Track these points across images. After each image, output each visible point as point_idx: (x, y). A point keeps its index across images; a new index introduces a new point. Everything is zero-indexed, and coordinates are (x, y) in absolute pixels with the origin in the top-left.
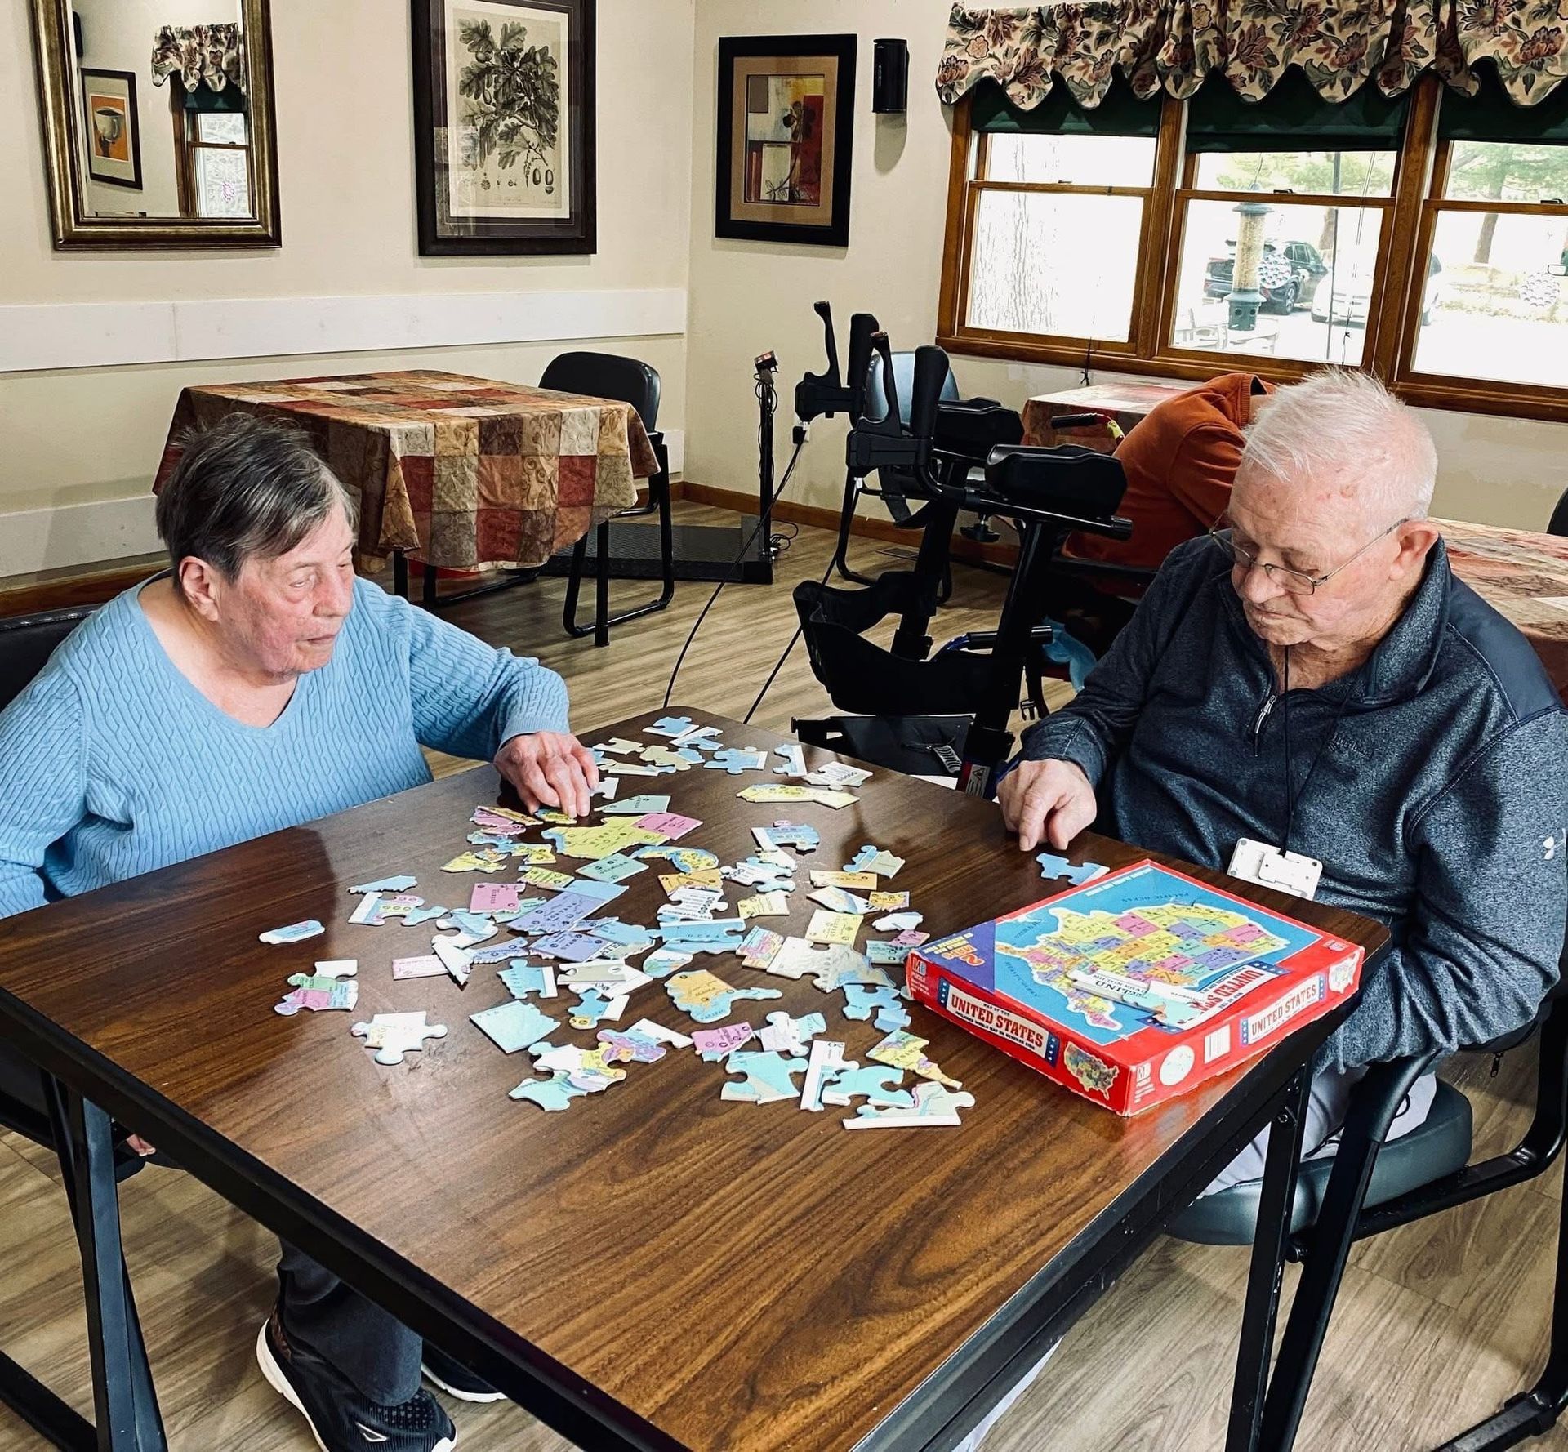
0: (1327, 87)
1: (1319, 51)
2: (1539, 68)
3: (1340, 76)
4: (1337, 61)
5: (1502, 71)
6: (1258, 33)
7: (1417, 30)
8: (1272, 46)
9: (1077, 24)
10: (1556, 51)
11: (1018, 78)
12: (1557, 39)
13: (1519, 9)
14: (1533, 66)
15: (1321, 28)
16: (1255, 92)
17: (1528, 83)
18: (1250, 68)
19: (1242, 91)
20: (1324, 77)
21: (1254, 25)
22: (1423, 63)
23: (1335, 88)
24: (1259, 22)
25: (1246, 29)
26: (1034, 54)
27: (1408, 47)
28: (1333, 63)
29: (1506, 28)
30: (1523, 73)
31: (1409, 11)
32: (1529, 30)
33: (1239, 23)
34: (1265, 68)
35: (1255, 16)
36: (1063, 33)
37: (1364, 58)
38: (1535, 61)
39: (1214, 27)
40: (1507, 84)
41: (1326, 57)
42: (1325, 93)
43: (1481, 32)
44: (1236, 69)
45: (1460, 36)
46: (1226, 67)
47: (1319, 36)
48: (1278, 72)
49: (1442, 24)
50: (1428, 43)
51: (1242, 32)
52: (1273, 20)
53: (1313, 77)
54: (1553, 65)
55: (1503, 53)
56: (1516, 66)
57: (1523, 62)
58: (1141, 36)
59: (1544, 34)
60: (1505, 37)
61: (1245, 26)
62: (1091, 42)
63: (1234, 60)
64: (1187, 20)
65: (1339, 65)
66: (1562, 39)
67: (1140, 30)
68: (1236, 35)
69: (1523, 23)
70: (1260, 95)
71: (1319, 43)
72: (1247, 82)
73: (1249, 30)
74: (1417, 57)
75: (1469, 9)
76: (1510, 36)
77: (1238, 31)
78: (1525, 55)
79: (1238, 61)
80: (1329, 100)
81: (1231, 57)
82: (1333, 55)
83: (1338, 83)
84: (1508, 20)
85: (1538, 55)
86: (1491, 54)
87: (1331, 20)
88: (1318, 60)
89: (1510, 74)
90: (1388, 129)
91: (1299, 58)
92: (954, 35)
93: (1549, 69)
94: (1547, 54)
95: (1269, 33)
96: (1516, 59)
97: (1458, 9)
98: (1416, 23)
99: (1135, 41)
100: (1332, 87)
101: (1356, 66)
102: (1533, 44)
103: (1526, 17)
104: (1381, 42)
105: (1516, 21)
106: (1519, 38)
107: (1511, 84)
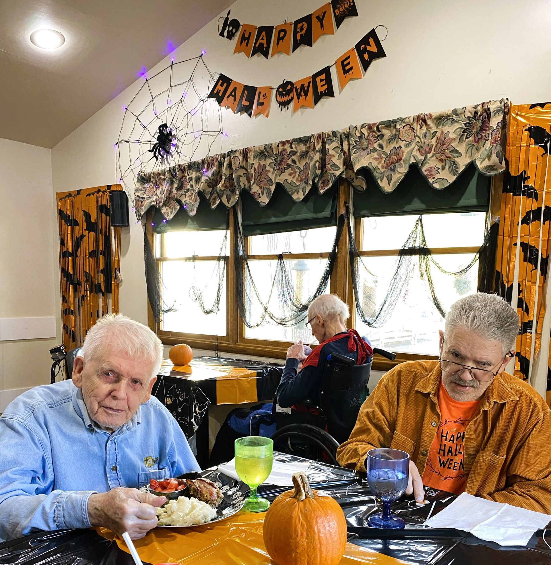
0: (296, 193)
1: (291, 174)
2: (393, 170)
3: (301, 187)
4: (299, 179)
5: (375, 174)
6: (262, 169)
7: (333, 156)
8: (270, 174)
9: (186, 174)
10: (401, 159)
11: (165, 204)
12: (400, 152)
13: (381, 139)
14: (391, 170)
15: (289, 162)
16: (264, 200)
17: (389, 179)
18: (261, 187)
19: (259, 200)
20: (294, 188)
21: (260, 164)
22: (338, 173)
23: (299, 193)
24: (262, 162)
25: (256, 167)
26: (171, 191)
27: (329, 166)
28: (297, 180)
29: (375, 150)
30: (386, 174)
31: (327, 146)
32: (388, 150)
33: (253, 164)
34: (268, 187)
35: (260, 159)
36: (180, 180)
37: (309, 175)
38: (392, 167)
39: (242, 167)
40: (379, 181)
41: (294, 178)
42: (295, 197)
43: (362, 153)
44: (255, 189)
45: (352, 157)
46: (250, 189)
47: (289, 166)
48: (273, 188)
49: (345, 152)
50: (340, 163)
51: (255, 169)
52: (269, 161)
53: (288, 189)
54: (400, 168)
55: (375, 164)
56: (383, 171)
57: (386, 168)
58: (210, 176)
59: (394, 150)
60: (375, 155)
61: (256, 166)
62: (193, 182)
63: (253, 184)
64: (230, 166)
65: (301, 181)
66: (403, 152)
67: (210, 173)
68: (253, 170)
69: (384, 146)
70: (267, 201)
71: (290, 170)
72: (261, 195)
73: (258, 167)
74: (334, 170)
75: (355, 142)
76: (378, 154)
77: (253, 168)
78: (387, 164)
79: (255, 185)
80: (297, 200)
81: (252, 182)
82: (297, 176)
83: (301, 190)
84: (376, 146)
85: (392, 163)
86: (366, 165)
87: (294, 157)
88: (290, 179)
89: (380, 175)
90: (326, 213)
91: (281, 179)
92: (138, 186)
93: (399, 170)
94: (397, 162)
95: (268, 168)
96: (383, 167)
97: (351, 143)
98: (332, 152)
99: (208, 179)
100: (297, 193)
101: (307, 180)
102: (390, 157)
103: (385, 143)
104: (315, 165)
105: (381, 146)
106: (383, 155)
107: (381, 181)
